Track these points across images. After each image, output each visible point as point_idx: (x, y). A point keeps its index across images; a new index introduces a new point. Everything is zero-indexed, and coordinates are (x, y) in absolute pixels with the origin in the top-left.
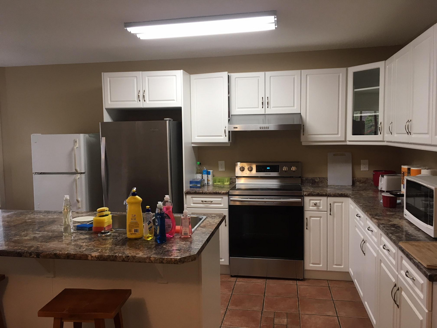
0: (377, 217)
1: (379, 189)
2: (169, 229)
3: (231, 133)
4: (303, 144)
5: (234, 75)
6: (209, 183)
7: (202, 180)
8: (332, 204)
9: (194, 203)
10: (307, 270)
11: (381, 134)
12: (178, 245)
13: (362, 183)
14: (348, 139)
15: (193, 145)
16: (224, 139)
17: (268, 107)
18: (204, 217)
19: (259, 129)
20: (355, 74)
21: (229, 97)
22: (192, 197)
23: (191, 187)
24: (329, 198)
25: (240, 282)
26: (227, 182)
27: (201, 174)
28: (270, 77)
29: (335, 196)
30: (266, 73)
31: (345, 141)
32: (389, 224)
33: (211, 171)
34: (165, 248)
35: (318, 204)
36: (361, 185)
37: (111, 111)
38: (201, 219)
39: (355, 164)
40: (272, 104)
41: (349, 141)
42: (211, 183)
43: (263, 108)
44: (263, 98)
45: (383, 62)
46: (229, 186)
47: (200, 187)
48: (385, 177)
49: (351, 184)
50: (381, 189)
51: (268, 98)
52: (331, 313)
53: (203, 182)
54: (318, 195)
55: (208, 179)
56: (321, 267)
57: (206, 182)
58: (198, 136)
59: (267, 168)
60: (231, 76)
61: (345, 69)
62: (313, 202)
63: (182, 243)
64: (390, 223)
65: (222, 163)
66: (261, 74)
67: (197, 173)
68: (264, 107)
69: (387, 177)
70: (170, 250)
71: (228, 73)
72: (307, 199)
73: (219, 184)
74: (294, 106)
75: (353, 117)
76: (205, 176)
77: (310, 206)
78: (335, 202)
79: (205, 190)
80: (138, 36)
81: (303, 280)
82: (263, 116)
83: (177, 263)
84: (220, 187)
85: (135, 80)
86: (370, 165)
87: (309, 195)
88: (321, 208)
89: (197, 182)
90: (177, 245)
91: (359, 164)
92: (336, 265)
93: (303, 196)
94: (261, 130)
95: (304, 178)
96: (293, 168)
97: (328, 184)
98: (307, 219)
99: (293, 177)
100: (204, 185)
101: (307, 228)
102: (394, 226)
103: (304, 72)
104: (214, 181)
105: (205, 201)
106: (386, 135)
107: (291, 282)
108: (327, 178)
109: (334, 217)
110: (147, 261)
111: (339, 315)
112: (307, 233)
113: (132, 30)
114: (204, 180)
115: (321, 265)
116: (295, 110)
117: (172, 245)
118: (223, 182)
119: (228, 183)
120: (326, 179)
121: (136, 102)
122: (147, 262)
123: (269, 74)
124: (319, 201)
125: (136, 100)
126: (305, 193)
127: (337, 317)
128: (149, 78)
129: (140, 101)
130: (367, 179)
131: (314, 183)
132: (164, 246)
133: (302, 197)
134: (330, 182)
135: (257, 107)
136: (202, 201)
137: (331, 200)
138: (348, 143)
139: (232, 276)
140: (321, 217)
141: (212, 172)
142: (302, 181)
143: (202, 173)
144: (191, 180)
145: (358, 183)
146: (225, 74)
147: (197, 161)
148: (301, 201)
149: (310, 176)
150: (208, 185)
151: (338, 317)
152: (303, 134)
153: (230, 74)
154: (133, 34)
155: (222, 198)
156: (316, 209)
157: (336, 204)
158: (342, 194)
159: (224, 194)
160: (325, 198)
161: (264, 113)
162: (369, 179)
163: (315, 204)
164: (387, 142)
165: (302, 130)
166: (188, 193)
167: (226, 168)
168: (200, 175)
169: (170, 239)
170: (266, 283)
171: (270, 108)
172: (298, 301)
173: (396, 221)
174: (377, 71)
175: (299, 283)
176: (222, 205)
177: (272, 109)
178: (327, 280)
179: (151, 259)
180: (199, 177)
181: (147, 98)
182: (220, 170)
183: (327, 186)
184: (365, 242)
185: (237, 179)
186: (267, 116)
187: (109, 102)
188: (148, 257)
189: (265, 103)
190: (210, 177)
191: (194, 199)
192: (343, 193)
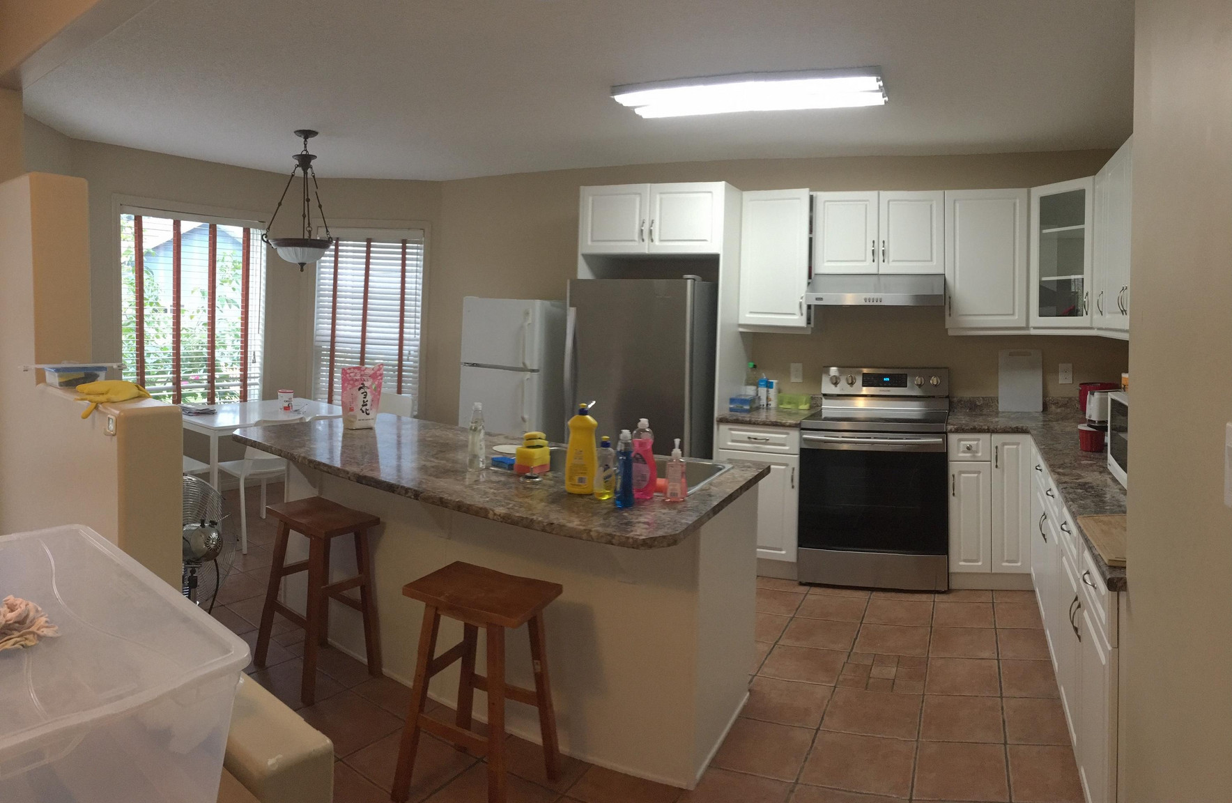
0: (1061, 470)
1: (1087, 417)
2: (644, 482)
3: (813, 308)
4: (951, 333)
5: (821, 196)
6: (770, 405)
7: (757, 397)
8: (999, 448)
9: (733, 441)
10: (954, 573)
11: (1087, 314)
12: (653, 513)
13: (1060, 407)
14: (1032, 324)
15: (741, 330)
16: (797, 320)
17: (884, 261)
18: (728, 466)
19: (863, 303)
20: (1043, 200)
21: (811, 240)
22: (731, 429)
23: (731, 410)
24: (995, 437)
25: (816, 595)
26: (806, 404)
27: (754, 385)
28: (889, 202)
29: (1005, 431)
30: (881, 192)
31: (1027, 328)
32: (1076, 483)
33: (775, 382)
34: (625, 518)
35: (974, 449)
36: (1059, 410)
37: (592, 259)
38: (721, 469)
39: (1048, 371)
40: (892, 255)
41: (1035, 328)
42: (773, 404)
43: (874, 261)
44: (874, 242)
45: (1091, 178)
46: (806, 412)
47: (748, 411)
48: (1097, 395)
49: (1041, 409)
50: (1090, 417)
51: (884, 242)
52: (986, 654)
53: (757, 401)
54: (975, 430)
55: (768, 396)
56: (979, 566)
57: (764, 402)
58: (751, 312)
59: (885, 379)
60: (816, 197)
61: (1025, 190)
62: (964, 445)
63: (663, 511)
64: (1080, 480)
65: (796, 367)
66: (871, 195)
67: (748, 384)
68: (876, 260)
69: (1101, 395)
70: (631, 522)
71: (811, 191)
72: (953, 438)
73: (789, 406)
74: (932, 260)
75: (1041, 282)
76: (762, 391)
77: (958, 453)
78: (1004, 444)
79: (762, 416)
80: (637, 111)
81: (948, 591)
82: (875, 278)
83: (637, 548)
84: (790, 414)
85: (638, 199)
86: (1075, 372)
87: (957, 431)
88: (980, 454)
89: (744, 401)
90: (649, 514)
91: (1056, 372)
92: (1008, 561)
93: (946, 433)
94: (868, 303)
95: (955, 399)
96: (934, 381)
97: (1000, 410)
98: (953, 476)
99: (934, 397)
100: (758, 408)
101: (954, 494)
102: (1083, 486)
103: (951, 194)
104: (780, 402)
105: (755, 439)
106: (1095, 317)
107: (924, 597)
108: (998, 397)
109: (1003, 471)
110: (584, 536)
111: (1001, 657)
112: (953, 502)
113: (624, 99)
114: (759, 398)
115: (980, 563)
116: (934, 267)
117: (641, 513)
118: (797, 404)
119: (806, 407)
120: (995, 400)
121: (636, 244)
122: (584, 538)
123: (887, 195)
124: (976, 442)
125: (637, 239)
126: (950, 427)
127: (996, 661)
128: (664, 196)
129: (643, 240)
130: (1070, 398)
131: (973, 407)
132: (626, 514)
133: (944, 434)
134: (1002, 406)
135: (863, 259)
136: (749, 438)
137: (997, 439)
138: (1033, 332)
139: (801, 584)
140: (979, 472)
141: (777, 384)
142: (951, 403)
143: (757, 385)
144: (734, 396)
145: (1053, 407)
146: (804, 193)
147: (750, 359)
148: (942, 442)
149: (967, 394)
150: (767, 409)
151: (998, 660)
152: (950, 315)
153: (814, 193)
154: (627, 108)
155: (787, 434)
156: (971, 457)
157: (1006, 447)
158: (1017, 428)
159: (791, 426)
160: (987, 436)
161: (875, 272)
162: (1073, 399)
163: (969, 448)
164: (1099, 329)
165: (947, 306)
166: (723, 421)
167: (804, 377)
168: (753, 388)
169: (643, 502)
170: (870, 598)
171: (888, 262)
172: (931, 632)
173: (1091, 477)
174: (1079, 196)
175: (938, 598)
176: (787, 448)
177: (892, 264)
178: (992, 590)
179: (592, 533)
180: (750, 391)
181: (656, 236)
182: (793, 380)
183: (997, 413)
184: (1046, 518)
185: (826, 399)
186: (882, 278)
187: (589, 243)
188: (585, 530)
189: (879, 253)
190: (773, 392)
191: (733, 432)
192: (1020, 425)
